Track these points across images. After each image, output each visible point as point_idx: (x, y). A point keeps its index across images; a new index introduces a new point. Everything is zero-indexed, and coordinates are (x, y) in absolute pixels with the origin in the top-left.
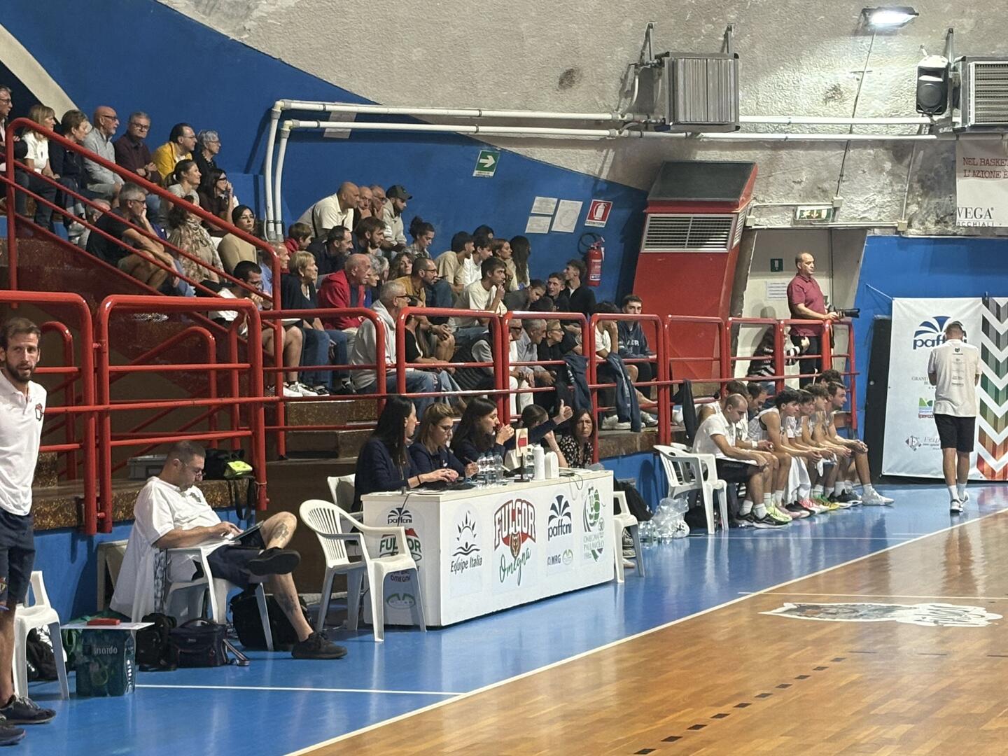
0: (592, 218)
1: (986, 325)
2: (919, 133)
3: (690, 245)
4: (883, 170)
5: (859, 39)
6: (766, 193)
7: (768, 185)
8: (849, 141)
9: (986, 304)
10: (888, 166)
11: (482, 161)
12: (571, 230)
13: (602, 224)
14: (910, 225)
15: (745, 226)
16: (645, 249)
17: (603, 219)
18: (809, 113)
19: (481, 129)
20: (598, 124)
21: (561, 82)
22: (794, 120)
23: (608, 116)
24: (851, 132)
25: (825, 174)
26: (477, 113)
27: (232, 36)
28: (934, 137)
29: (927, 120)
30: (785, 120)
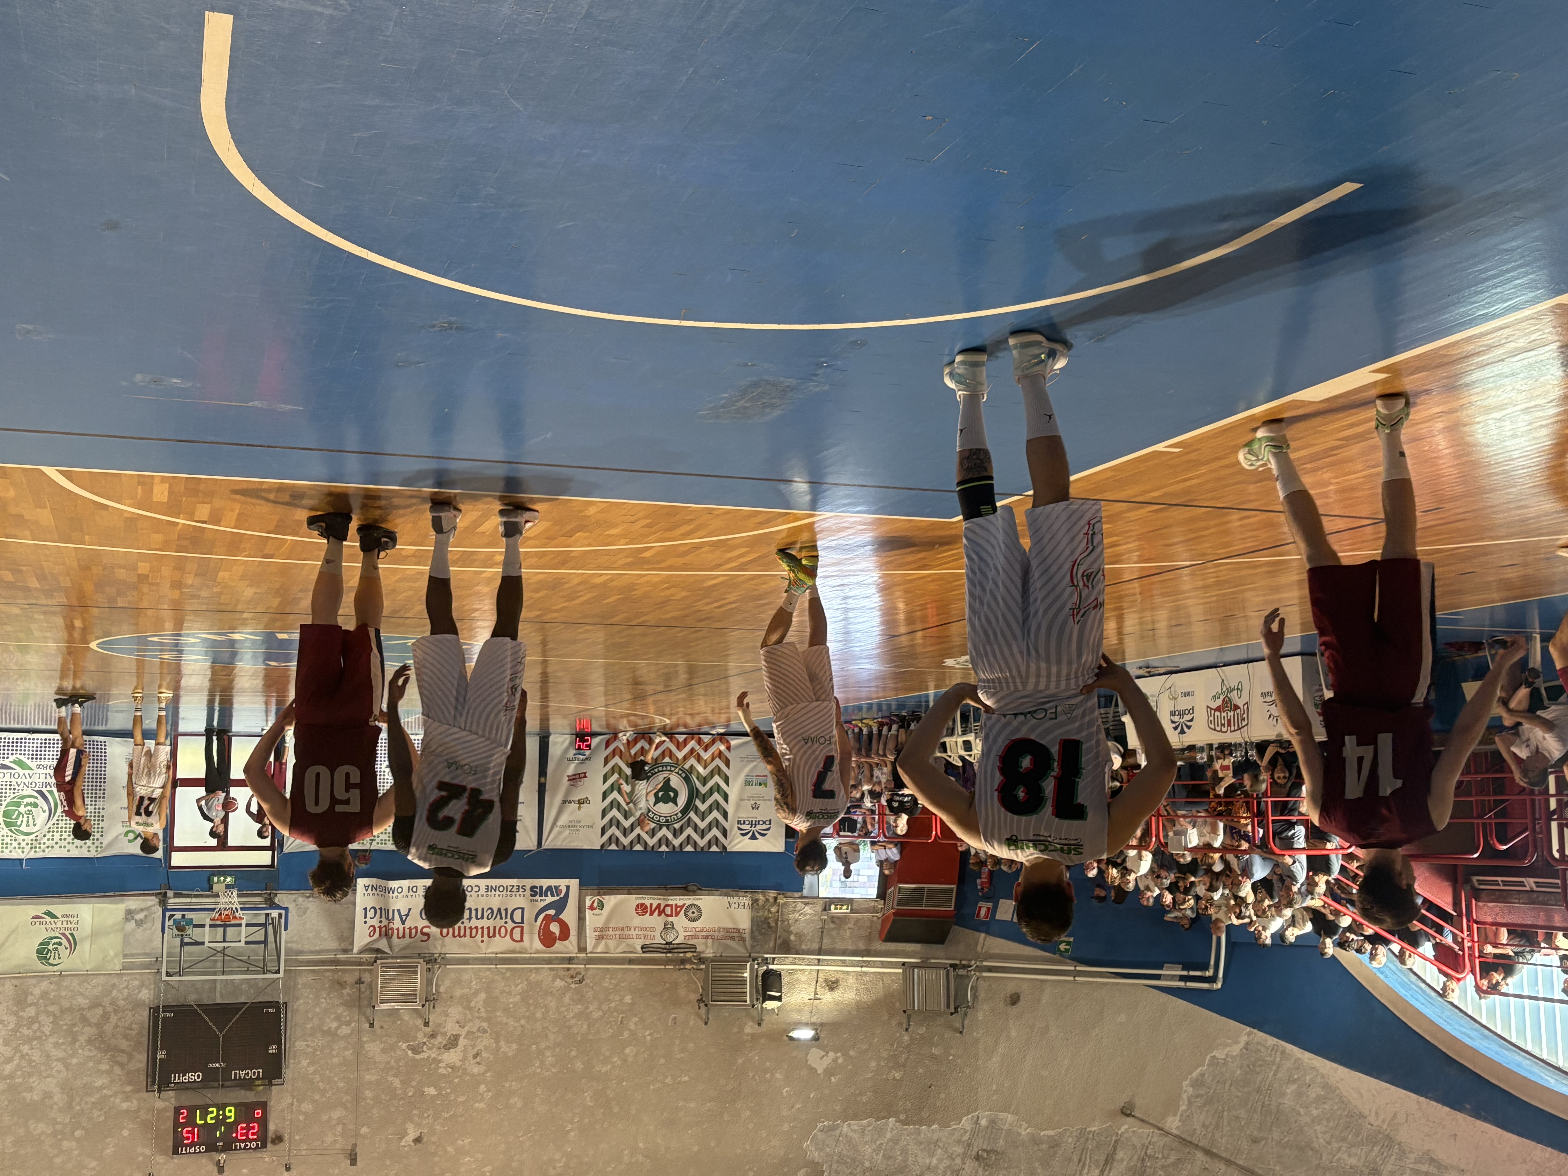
0: (988, 909)
1: (725, 833)
2: (774, 959)
3: (923, 889)
4: (796, 935)
5: (819, 1021)
6: (872, 922)
7: (871, 927)
8: (819, 954)
9: (724, 848)
10: (792, 938)
11: (1068, 947)
12: (1001, 901)
13: (980, 904)
14: (776, 899)
15: (885, 900)
16: (954, 886)
17: (980, 907)
18: (847, 973)
19: (1072, 968)
20: (990, 969)
21: (1018, 998)
22: (858, 969)
23: (985, 974)
24: (819, 960)
25: (834, 933)
26: (1077, 979)
27: (1256, 1031)
28: (766, 956)
29: (771, 967)
30: (864, 969)
